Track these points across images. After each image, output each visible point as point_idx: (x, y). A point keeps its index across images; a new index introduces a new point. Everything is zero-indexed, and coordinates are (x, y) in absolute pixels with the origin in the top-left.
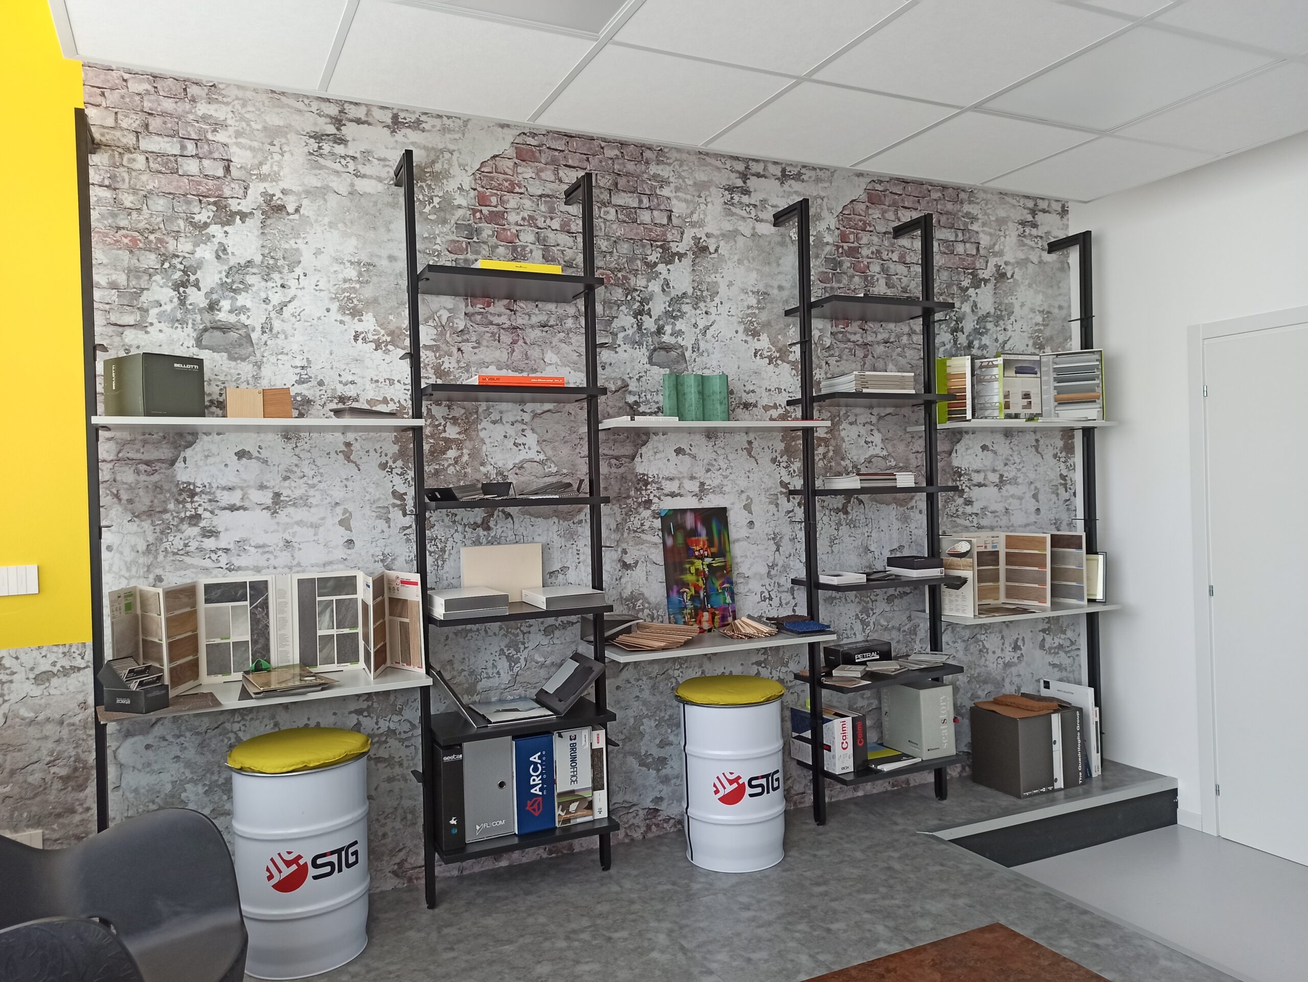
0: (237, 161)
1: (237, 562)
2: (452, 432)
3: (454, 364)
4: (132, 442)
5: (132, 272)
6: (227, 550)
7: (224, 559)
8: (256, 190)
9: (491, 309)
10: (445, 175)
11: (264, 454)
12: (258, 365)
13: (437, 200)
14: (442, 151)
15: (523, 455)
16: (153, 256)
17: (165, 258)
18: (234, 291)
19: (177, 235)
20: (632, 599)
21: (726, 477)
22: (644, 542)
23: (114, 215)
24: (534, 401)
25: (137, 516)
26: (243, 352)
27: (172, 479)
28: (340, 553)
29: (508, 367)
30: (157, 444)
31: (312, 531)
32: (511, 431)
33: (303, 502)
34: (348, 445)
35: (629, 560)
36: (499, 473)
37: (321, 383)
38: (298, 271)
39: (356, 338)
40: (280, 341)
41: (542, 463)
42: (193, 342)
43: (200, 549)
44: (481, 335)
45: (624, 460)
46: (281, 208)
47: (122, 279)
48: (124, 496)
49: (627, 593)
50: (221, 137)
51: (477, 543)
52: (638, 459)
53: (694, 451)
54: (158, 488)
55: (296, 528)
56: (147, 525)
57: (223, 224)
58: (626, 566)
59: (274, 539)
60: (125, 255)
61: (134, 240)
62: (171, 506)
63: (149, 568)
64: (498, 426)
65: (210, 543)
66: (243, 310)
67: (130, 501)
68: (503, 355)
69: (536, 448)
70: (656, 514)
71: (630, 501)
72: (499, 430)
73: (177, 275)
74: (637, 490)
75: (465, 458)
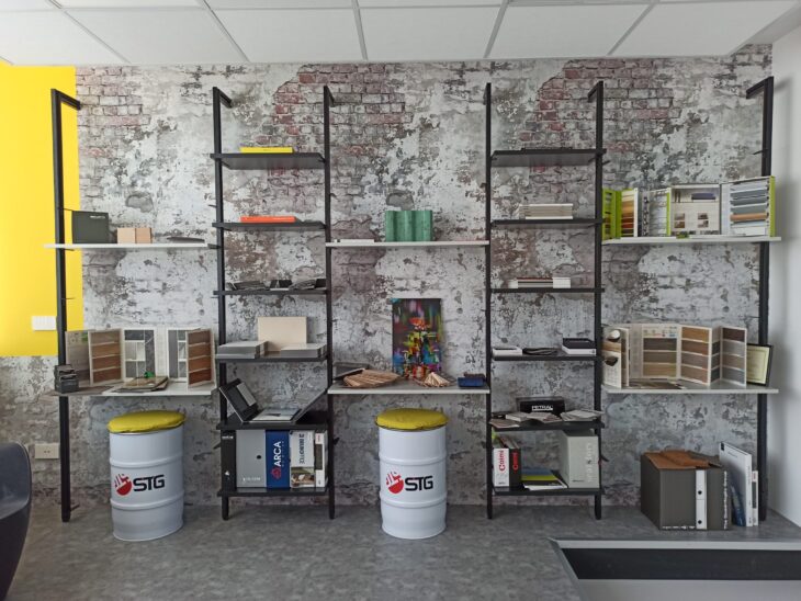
0: (145, 105)
1: (145, 320)
2: (259, 249)
3: (260, 210)
4: (96, 256)
5: (97, 169)
6: (140, 313)
7: (139, 318)
8: (155, 118)
9: (284, 176)
10: (257, 98)
11: (158, 262)
12: (155, 214)
13: (251, 113)
14: (255, 84)
15: (302, 263)
16: (106, 160)
17: (111, 160)
18: (143, 175)
19: (117, 147)
20: (372, 354)
21: (441, 278)
22: (381, 319)
23: (88, 140)
24: (309, 230)
25: (99, 293)
26: (148, 207)
27: (114, 275)
28: (197, 317)
29: (293, 210)
30: (108, 257)
31: (181, 304)
32: (295, 249)
33: (177, 288)
34: (201, 257)
35: (370, 330)
36: (287, 274)
37: (187, 223)
38: (176, 161)
39: (206, 197)
40: (166, 201)
41: (313, 268)
42: (124, 204)
43: (127, 312)
44: (277, 192)
45: (367, 267)
46: (167, 128)
47: (92, 173)
48: (93, 284)
49: (368, 351)
50: (138, 93)
51: (273, 315)
52: (377, 266)
53: (418, 260)
54: (108, 280)
55: (174, 302)
56: (103, 298)
57: (139, 139)
58: (368, 334)
59: (163, 309)
60: (93, 160)
61: (97, 152)
62: (114, 289)
63: (104, 320)
64: (287, 246)
65: (132, 309)
66: (148, 185)
67: (96, 286)
68: (290, 203)
69: (309, 259)
70: (389, 302)
71: (371, 293)
72: (287, 249)
73: (117, 168)
74: (377, 285)
75: (267, 265)
